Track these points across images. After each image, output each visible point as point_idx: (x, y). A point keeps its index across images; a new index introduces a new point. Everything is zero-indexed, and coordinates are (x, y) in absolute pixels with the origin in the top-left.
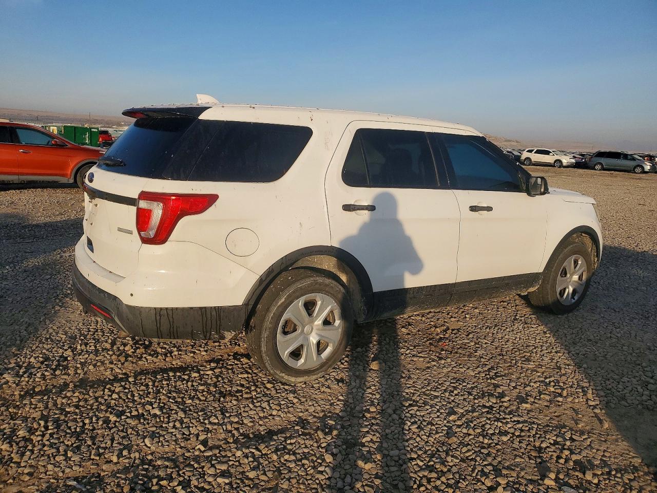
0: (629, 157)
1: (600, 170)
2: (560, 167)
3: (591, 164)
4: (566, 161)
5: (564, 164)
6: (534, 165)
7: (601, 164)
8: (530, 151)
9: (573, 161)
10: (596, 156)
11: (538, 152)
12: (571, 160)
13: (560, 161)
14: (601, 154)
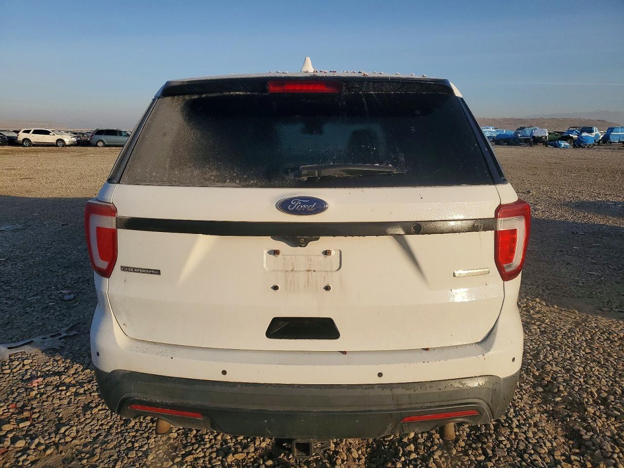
0: (124, 134)
1: (102, 147)
2: (63, 146)
3: (93, 141)
4: (68, 140)
5: (67, 143)
6: (34, 145)
7: (102, 141)
8: (28, 132)
9: (74, 139)
10: (96, 134)
11: (36, 132)
12: (73, 138)
13: (62, 141)
14: (99, 132)
